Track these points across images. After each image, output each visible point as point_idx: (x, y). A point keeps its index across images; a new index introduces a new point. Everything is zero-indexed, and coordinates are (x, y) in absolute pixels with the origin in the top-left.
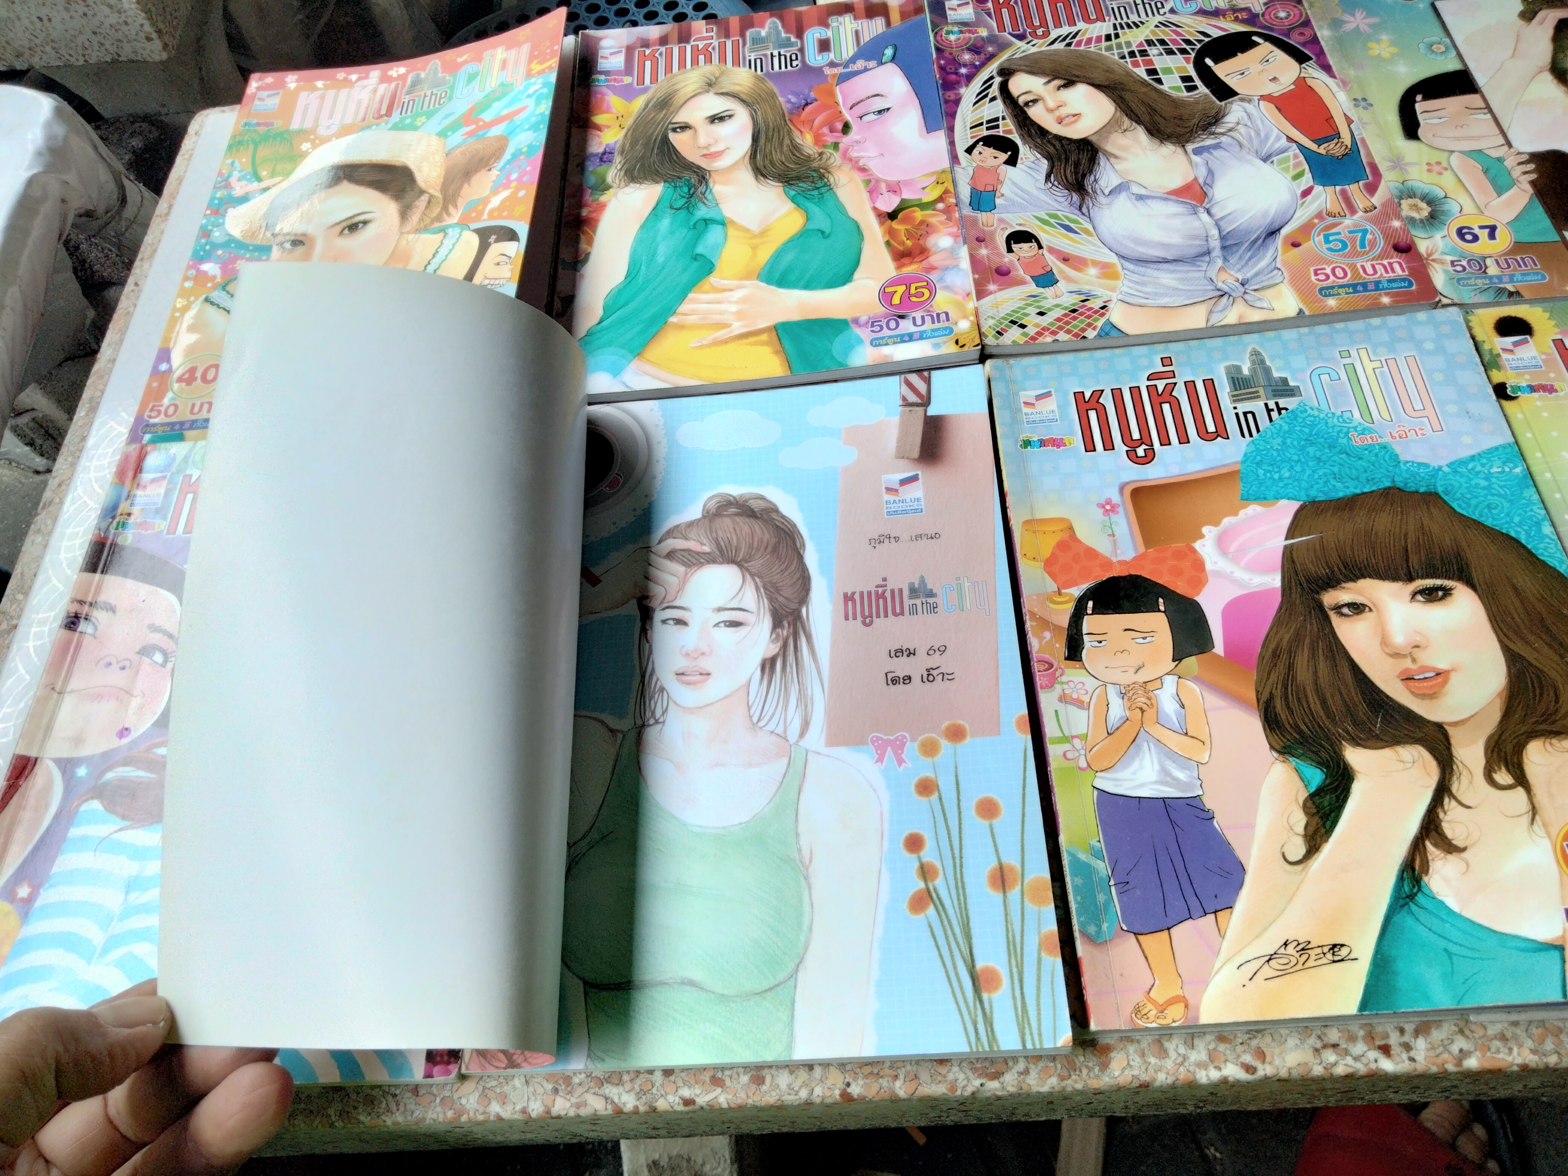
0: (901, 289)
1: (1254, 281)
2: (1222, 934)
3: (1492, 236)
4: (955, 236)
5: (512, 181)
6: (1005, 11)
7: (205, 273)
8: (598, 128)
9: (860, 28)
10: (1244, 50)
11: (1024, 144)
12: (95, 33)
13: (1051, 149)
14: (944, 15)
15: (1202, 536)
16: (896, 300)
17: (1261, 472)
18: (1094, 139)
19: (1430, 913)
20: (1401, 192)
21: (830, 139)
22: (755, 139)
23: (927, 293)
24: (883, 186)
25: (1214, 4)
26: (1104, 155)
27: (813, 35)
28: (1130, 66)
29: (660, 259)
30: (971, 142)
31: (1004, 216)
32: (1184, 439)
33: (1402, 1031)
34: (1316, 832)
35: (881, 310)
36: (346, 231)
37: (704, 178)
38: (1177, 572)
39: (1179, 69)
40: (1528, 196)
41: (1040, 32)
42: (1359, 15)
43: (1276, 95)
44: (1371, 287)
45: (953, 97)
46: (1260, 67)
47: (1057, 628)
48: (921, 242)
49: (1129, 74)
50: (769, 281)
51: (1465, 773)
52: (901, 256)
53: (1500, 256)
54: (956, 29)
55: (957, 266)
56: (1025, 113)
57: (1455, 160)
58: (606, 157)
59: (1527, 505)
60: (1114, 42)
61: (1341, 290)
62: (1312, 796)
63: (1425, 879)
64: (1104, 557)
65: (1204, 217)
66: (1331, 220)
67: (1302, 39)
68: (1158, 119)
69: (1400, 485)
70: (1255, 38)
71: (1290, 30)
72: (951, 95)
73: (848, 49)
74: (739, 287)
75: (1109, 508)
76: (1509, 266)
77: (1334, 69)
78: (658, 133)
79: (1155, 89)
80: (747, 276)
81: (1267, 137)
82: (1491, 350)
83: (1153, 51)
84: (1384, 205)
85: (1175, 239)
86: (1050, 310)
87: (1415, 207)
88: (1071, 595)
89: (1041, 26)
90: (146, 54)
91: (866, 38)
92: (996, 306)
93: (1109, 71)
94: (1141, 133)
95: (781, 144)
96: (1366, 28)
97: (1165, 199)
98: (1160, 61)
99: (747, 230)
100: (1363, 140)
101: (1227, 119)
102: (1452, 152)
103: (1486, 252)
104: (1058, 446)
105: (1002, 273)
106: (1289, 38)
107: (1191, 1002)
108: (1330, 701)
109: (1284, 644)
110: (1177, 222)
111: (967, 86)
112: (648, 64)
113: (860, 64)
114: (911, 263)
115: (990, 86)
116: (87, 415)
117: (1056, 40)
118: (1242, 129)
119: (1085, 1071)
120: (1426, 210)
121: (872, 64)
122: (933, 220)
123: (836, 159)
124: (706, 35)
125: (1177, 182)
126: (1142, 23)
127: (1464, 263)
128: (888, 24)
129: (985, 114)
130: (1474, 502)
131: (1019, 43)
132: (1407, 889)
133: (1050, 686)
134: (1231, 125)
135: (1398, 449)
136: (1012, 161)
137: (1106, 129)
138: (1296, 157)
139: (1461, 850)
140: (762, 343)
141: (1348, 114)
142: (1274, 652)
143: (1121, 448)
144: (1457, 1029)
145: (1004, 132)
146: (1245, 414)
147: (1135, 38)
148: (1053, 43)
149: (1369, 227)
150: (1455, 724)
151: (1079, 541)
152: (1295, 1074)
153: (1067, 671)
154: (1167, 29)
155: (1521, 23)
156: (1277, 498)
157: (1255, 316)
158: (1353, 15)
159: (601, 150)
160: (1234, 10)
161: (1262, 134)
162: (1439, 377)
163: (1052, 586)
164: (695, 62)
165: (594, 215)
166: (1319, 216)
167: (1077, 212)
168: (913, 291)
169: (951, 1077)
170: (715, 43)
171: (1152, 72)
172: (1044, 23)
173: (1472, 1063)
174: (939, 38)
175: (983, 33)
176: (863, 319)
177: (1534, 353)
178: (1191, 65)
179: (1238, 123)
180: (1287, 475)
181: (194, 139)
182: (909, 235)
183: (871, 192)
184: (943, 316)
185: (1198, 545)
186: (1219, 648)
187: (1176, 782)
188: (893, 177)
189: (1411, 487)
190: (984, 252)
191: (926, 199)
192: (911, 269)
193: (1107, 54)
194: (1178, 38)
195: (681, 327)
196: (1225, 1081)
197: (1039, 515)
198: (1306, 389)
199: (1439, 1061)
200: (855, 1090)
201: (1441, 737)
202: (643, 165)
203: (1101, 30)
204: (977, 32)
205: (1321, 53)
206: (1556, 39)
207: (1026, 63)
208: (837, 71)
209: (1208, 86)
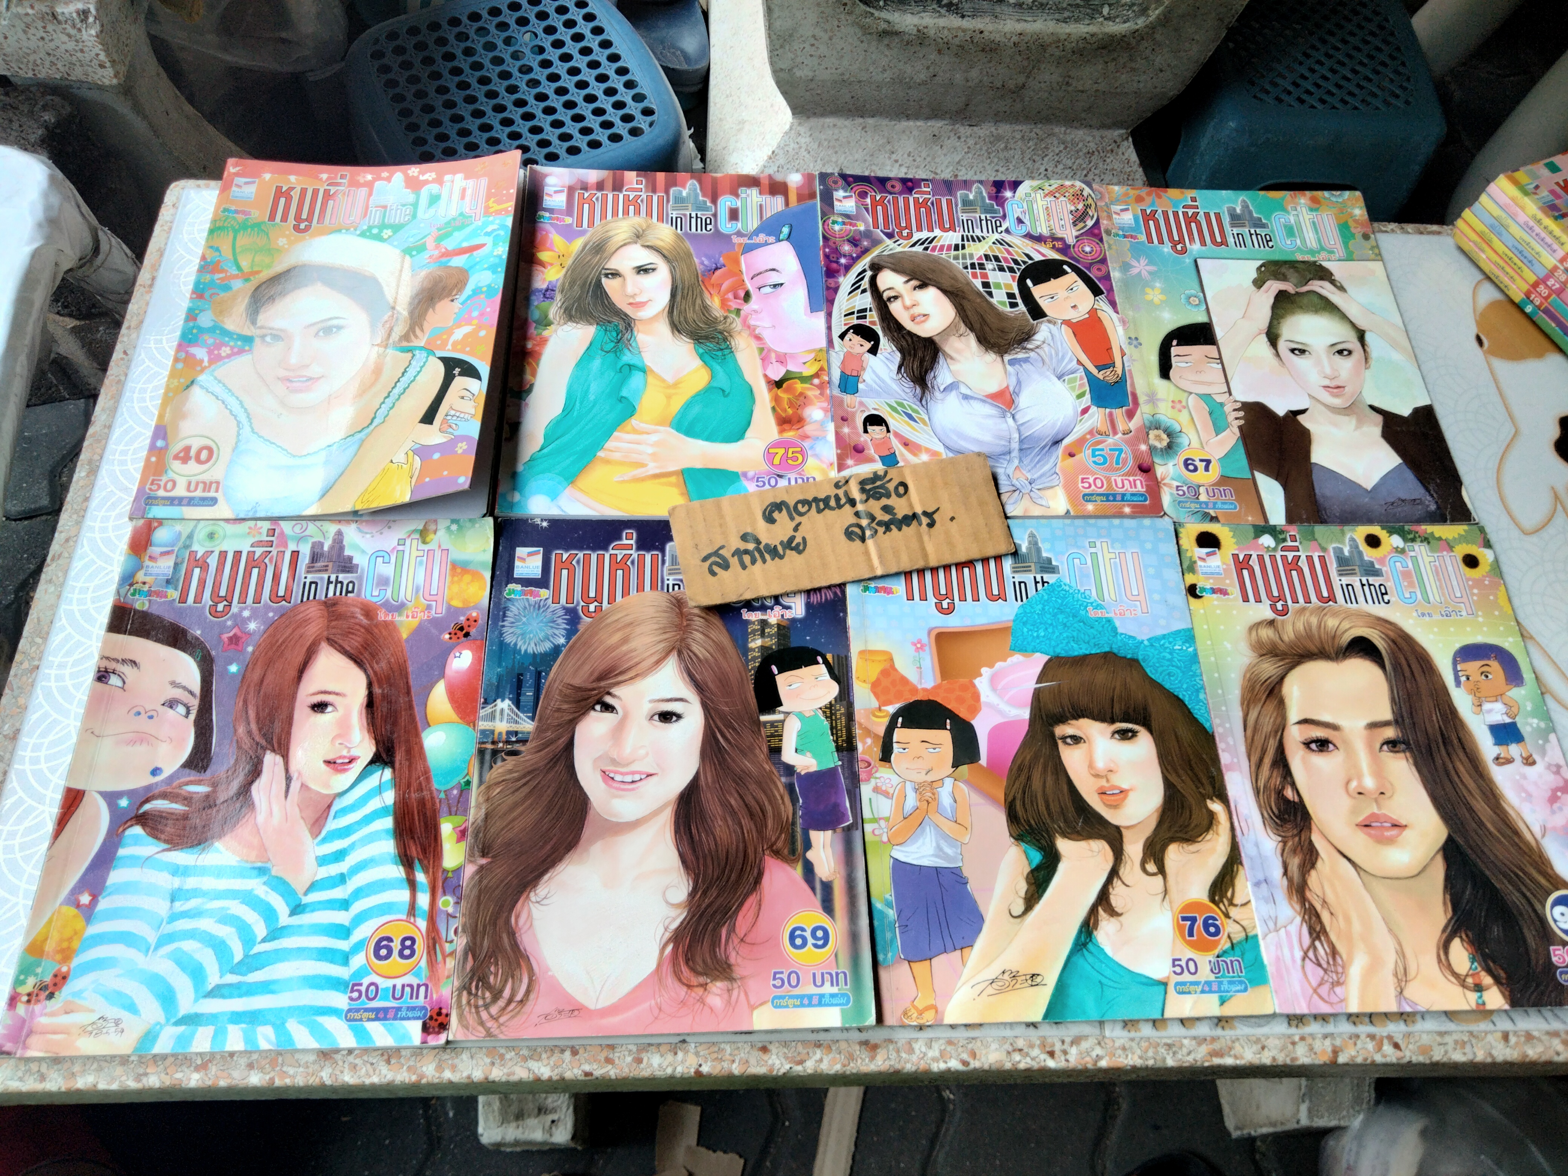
0: (781, 451)
1: (1038, 482)
2: (964, 963)
3: (1207, 469)
4: (825, 411)
5: (473, 319)
6: (879, 208)
7: (194, 356)
8: (542, 264)
9: (764, 203)
10: (1056, 276)
11: (884, 336)
12: (49, 54)
13: (904, 344)
14: (831, 205)
15: (981, 675)
16: (777, 461)
17: (1025, 630)
18: (936, 339)
19: (1094, 956)
20: (1151, 422)
21: (734, 305)
22: (673, 295)
23: (800, 458)
24: (773, 355)
25: (1039, 230)
26: (943, 355)
27: (726, 202)
28: (970, 276)
29: (592, 397)
30: (844, 328)
31: (864, 400)
32: (976, 599)
33: (1063, 1042)
34: (1032, 895)
35: (764, 467)
36: (321, 334)
37: (629, 325)
38: (961, 700)
39: (1006, 285)
40: (1236, 438)
41: (905, 233)
42: (1143, 261)
43: (1074, 321)
44: (1119, 498)
45: (833, 285)
46: (1066, 294)
47: (876, 736)
48: (799, 412)
49: (969, 284)
50: (678, 429)
51: (1129, 862)
52: (785, 422)
53: (1209, 486)
54: (840, 220)
55: (824, 438)
56: (887, 307)
57: (1192, 400)
58: (548, 293)
59: (1193, 676)
60: (960, 252)
61: (1098, 498)
62: (1032, 871)
63: (1095, 933)
64: (913, 684)
65: (1010, 420)
66: (1099, 438)
67: (1099, 274)
68: (986, 328)
69: (1115, 651)
70: (1065, 267)
71: (1091, 264)
73: (753, 223)
74: (655, 432)
75: (919, 647)
76: (1215, 495)
77: (1118, 305)
78: (593, 275)
79: (987, 300)
80: (661, 423)
81: (1063, 357)
82: (1191, 558)
83: (989, 266)
84: (1138, 430)
85: (987, 438)
87: (1158, 438)
89: (906, 228)
90: (96, 77)
91: (768, 214)
93: (955, 278)
94: (972, 339)
95: (694, 305)
96: (1146, 274)
97: (983, 401)
98: (995, 277)
99: (663, 380)
100: (1130, 371)
101: (1036, 337)
102: (1191, 393)
103: (1201, 482)
104: (888, 593)
105: (858, 450)
107: (940, 1009)
108: (1052, 806)
109: (1027, 763)
110: (990, 422)
111: (845, 275)
112: (586, 206)
113: (762, 238)
114: (790, 429)
115: (862, 279)
116: (87, 476)
118: (1045, 346)
119: (859, 1061)
120: (1166, 440)
121: (772, 239)
122: (810, 393)
123: (737, 324)
124: (636, 187)
125: (994, 388)
126: (983, 238)
127: (1185, 488)
128: (787, 203)
129: (857, 304)
130: (1160, 669)
131: (888, 242)
132: (1083, 939)
133: (868, 780)
134: (1038, 343)
135: (1117, 623)
136: (874, 351)
137: (947, 332)
138: (1081, 379)
139: (1118, 915)
140: (670, 484)
141: (1123, 348)
142: (1019, 767)
143: (932, 600)
145: (871, 322)
146: (1020, 583)
147: (977, 251)
149: (1125, 447)
150: (1128, 828)
151: (896, 670)
152: (994, 1067)
153: (881, 769)
154: (1001, 247)
155: (1254, 288)
156: (1034, 651)
157: (1036, 511)
158: (1139, 262)
159: (544, 286)
160: (1054, 238)
161: (1060, 355)
162: (1151, 571)
163: (875, 704)
164: (626, 212)
165: (537, 348)
166: (1091, 432)
167: (918, 403)
168: (790, 455)
169: (770, 1062)
170: (644, 196)
171: (986, 285)
172: (909, 226)
173: (1103, 1064)
175: (862, 227)
176: (751, 474)
177: (1219, 563)
178: (1016, 284)
179: (1044, 342)
180: (1042, 634)
181: (172, 211)
182: (791, 404)
183: (763, 360)
185: (977, 682)
186: (983, 761)
187: (946, 857)
188: (781, 349)
189: (1122, 653)
190: (846, 430)
191: (806, 373)
192: (790, 435)
193: (954, 262)
194: (1009, 257)
195: (607, 462)
196: (949, 1071)
197: (871, 648)
198: (1063, 568)
199: (1083, 1062)
200: (705, 1069)
201: (1117, 835)
202: (579, 305)
203: (951, 239)
204: (855, 225)
205: (1111, 290)
206: (1274, 307)
207: (892, 261)
208: (744, 240)
209: (1026, 305)
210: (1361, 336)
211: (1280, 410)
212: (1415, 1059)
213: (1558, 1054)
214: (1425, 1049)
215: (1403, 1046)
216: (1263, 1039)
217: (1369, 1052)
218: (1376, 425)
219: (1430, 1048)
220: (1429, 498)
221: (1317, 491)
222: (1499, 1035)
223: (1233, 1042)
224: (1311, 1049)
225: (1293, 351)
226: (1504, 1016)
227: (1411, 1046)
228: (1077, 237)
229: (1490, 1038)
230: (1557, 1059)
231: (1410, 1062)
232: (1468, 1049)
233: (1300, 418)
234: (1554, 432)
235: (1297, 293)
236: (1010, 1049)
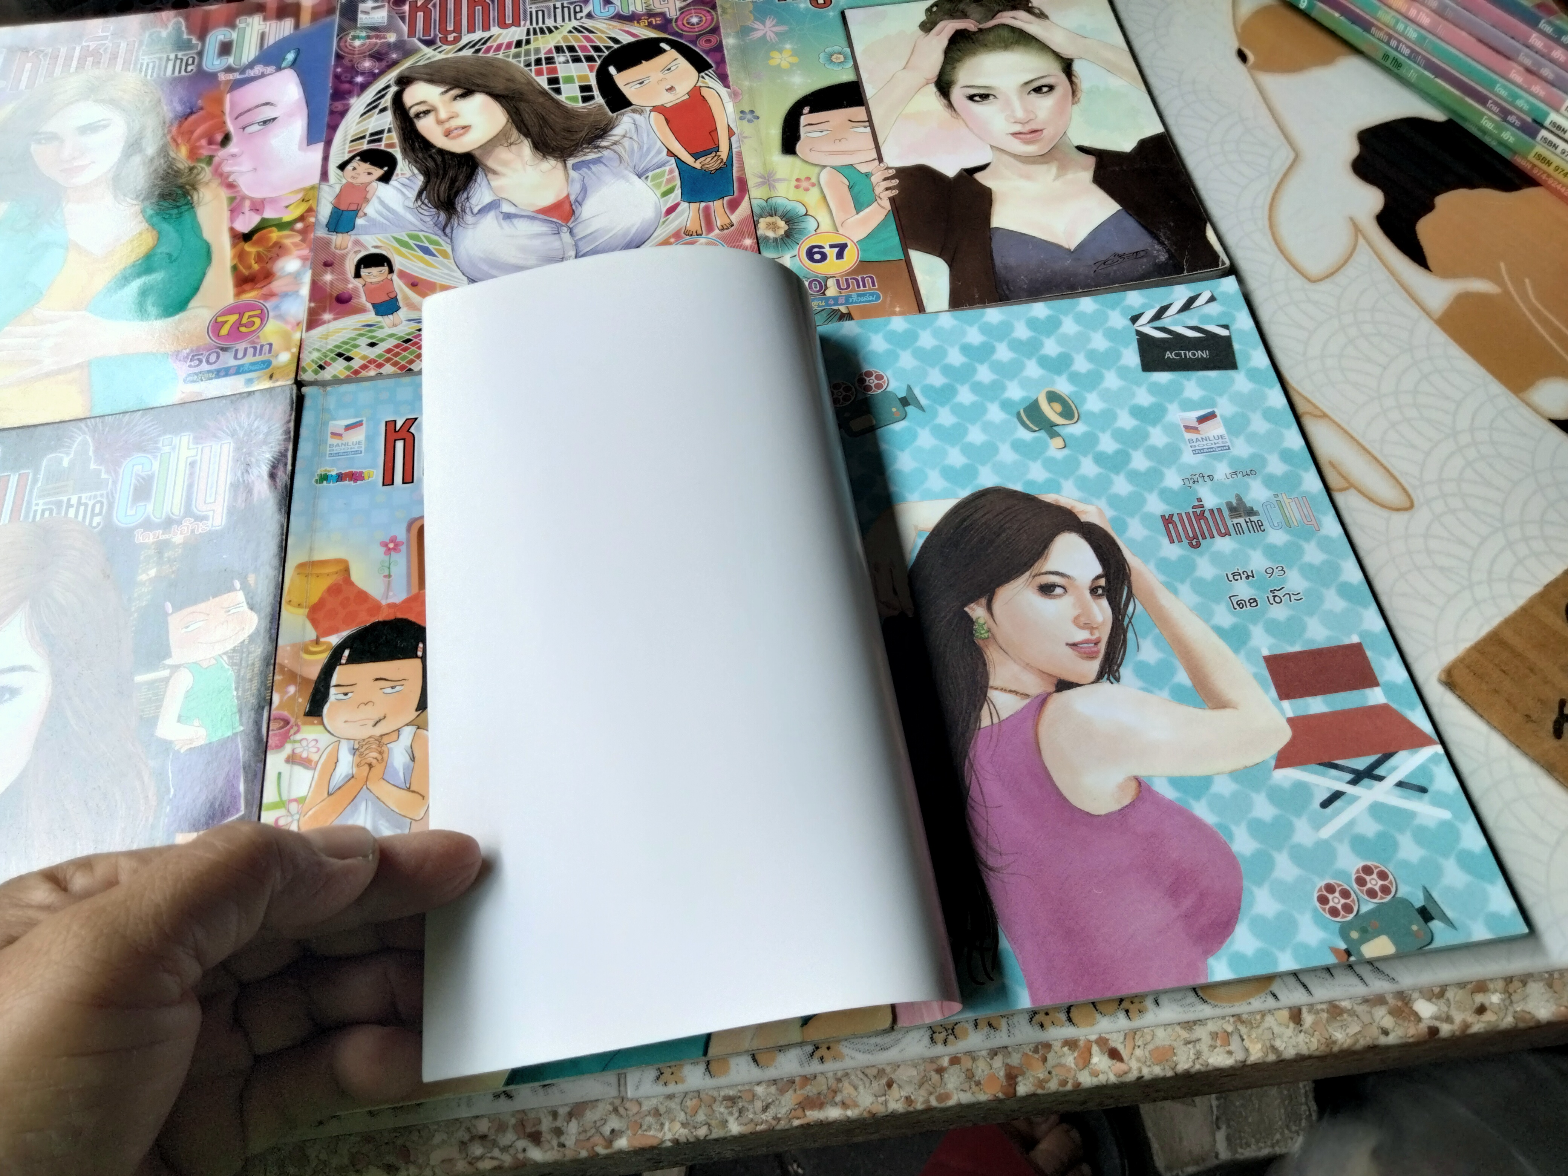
0: (233, 318)
3: (840, 256)
4: (304, 259)
6: (420, 15)
9: (267, 30)
10: (648, 58)
11: (404, 159)
13: (431, 164)
14: (354, 19)
16: (224, 331)
18: (477, 154)
20: (763, 209)
21: (205, 152)
22: (127, 149)
23: (257, 321)
24: (247, 204)
25: (632, 8)
26: (484, 170)
27: (217, 37)
28: (533, 74)
30: (347, 157)
33: (555, 1115)
35: (206, 341)
37: (58, 195)
39: (580, 78)
40: (886, 212)
41: (451, 38)
42: (769, 23)
43: (668, 105)
45: (340, 109)
46: (661, 75)
47: (305, 681)
48: (268, 266)
49: (530, 83)
50: (96, 312)
52: (246, 281)
53: (842, 276)
54: (363, 34)
55: (297, 292)
56: (414, 126)
57: (825, 176)
60: (524, 47)
64: (374, 600)
65: (566, 236)
67: (707, 46)
68: (547, 131)
70: (663, 45)
71: (698, 37)
72: (339, 106)
74: (64, 319)
75: (391, 547)
76: (848, 286)
77: (730, 78)
78: (20, 143)
79: (552, 99)
80: (74, 307)
81: (649, 150)
83: (560, 58)
84: (742, 222)
85: (531, 261)
86: (382, 340)
87: (774, 227)
88: (329, 643)
89: (453, 31)
91: (271, 41)
92: (326, 337)
93: (511, 80)
94: (526, 147)
96: (772, 35)
97: (532, 218)
98: (565, 69)
99: (90, 254)
100: (740, 154)
101: (615, 131)
102: (824, 167)
103: (831, 271)
104: (356, 480)
105: (343, 300)
106: (695, 45)
110: (537, 243)
111: (359, 95)
112: (28, 66)
113: (258, 69)
114: (252, 289)
115: (383, 96)
117: (464, 47)
118: (626, 142)
120: (782, 229)
121: (271, 69)
122: (287, 242)
123: (205, 174)
124: (101, 34)
125: (548, 198)
126: (556, 28)
128: (297, 26)
129: (371, 126)
131: (426, 49)
134: (617, 138)
136: (386, 178)
137: (492, 143)
141: (731, 126)
144: (611, 1108)
145: (386, 145)
147: (544, 44)
148: (460, 50)
151: (352, 584)
153: (304, 728)
154: (579, 35)
155: (921, 33)
158: (764, 23)
160: (650, 14)
161: (645, 149)
163: (311, 635)
167: (440, 232)
168: (244, 321)
170: (109, 44)
171: (553, 81)
172: (458, 28)
173: (622, 1143)
174: (342, 44)
175: (392, 38)
178: (594, 74)
179: (624, 136)
182: (259, 258)
183: (232, 211)
184: (267, 348)
188: (257, 194)
190: (328, 277)
191: (287, 218)
192: (249, 296)
193: (514, 61)
194: (588, 45)
197: (317, 557)
199: (589, 1144)
203: (513, 35)
204: (384, 38)
205: (721, 62)
206: (948, 51)
207: (428, 71)
208: (232, 76)
209: (604, 97)
210: (1067, 66)
211: (950, 170)
212: (1146, 1073)
213: (1386, 1032)
214: (1164, 1054)
215: (1125, 1054)
216: (888, 1069)
217: (1069, 1070)
218: (1085, 169)
219: (1172, 1050)
220: (1157, 247)
221: (998, 261)
222: (1286, 1014)
223: (839, 1080)
224: (970, 1075)
225: (971, 98)
226: (1292, 981)
227: (1138, 1052)
228: (681, 9)
229: (1270, 1020)
230: (1383, 1040)
231: (1140, 1078)
232: (1235, 1044)
233: (979, 177)
234: (1352, 149)
235: (981, 30)
236: (467, 1137)
